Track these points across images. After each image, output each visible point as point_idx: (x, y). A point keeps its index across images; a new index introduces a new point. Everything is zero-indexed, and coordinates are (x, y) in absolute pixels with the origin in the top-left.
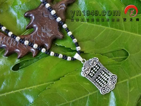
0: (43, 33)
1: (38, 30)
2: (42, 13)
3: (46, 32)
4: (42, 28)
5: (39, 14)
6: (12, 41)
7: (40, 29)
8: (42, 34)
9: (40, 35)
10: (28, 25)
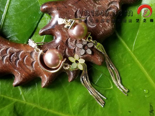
0: (69, 49)
1: (62, 41)
2: (75, 11)
3: (75, 48)
4: (69, 39)
5: (68, 13)
6: (10, 52)
7: (65, 41)
8: (67, 50)
9: (63, 51)
10: (45, 30)
